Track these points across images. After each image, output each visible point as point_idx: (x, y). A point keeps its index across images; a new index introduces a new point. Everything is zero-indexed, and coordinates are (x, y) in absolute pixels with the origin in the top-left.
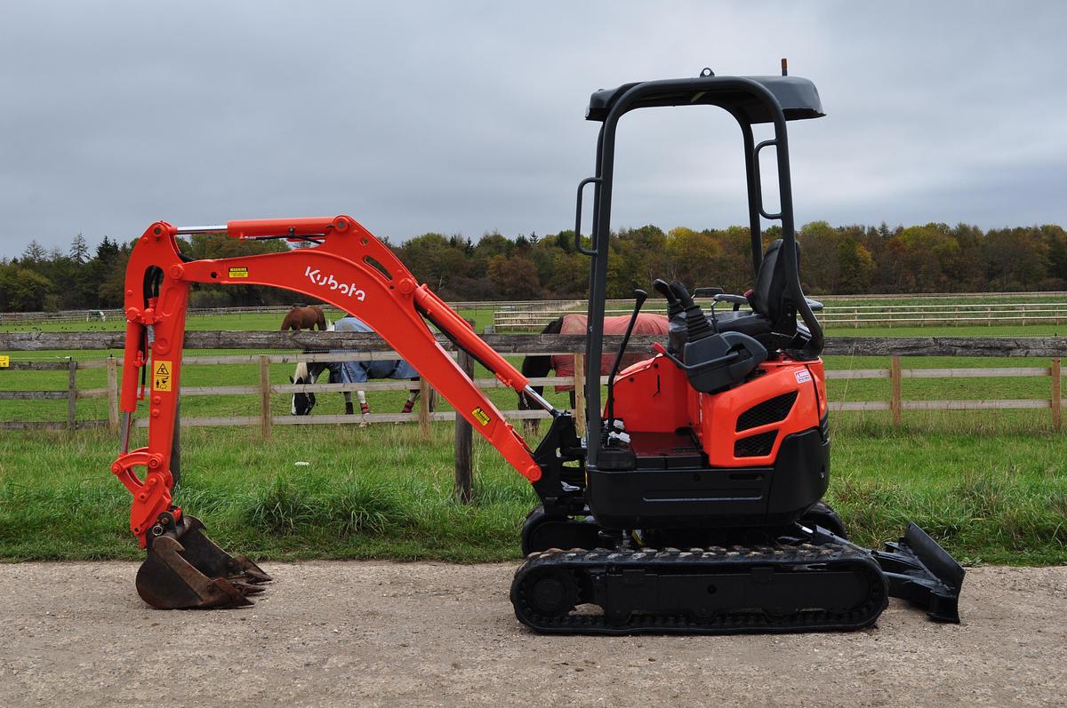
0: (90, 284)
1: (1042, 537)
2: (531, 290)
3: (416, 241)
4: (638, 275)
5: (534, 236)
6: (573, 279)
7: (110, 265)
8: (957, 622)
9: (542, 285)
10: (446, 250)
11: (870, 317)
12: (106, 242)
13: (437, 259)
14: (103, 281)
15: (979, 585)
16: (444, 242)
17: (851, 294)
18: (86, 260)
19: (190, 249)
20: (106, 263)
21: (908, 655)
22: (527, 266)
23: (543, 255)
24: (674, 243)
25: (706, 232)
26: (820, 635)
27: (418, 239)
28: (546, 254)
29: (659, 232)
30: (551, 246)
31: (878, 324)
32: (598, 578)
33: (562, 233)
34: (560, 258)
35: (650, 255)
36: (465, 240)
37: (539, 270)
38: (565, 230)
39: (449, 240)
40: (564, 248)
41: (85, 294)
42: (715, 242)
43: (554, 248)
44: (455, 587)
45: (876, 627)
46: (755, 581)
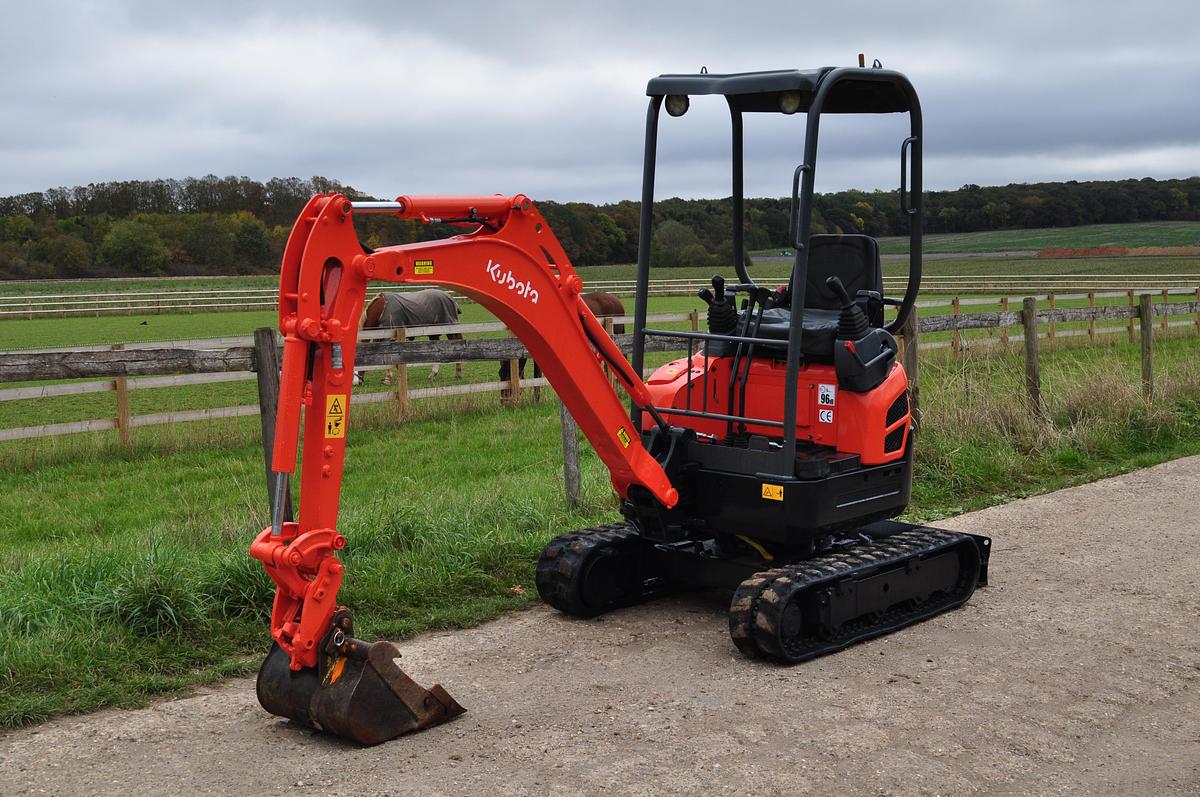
8: (986, 585)
46: (907, 573)
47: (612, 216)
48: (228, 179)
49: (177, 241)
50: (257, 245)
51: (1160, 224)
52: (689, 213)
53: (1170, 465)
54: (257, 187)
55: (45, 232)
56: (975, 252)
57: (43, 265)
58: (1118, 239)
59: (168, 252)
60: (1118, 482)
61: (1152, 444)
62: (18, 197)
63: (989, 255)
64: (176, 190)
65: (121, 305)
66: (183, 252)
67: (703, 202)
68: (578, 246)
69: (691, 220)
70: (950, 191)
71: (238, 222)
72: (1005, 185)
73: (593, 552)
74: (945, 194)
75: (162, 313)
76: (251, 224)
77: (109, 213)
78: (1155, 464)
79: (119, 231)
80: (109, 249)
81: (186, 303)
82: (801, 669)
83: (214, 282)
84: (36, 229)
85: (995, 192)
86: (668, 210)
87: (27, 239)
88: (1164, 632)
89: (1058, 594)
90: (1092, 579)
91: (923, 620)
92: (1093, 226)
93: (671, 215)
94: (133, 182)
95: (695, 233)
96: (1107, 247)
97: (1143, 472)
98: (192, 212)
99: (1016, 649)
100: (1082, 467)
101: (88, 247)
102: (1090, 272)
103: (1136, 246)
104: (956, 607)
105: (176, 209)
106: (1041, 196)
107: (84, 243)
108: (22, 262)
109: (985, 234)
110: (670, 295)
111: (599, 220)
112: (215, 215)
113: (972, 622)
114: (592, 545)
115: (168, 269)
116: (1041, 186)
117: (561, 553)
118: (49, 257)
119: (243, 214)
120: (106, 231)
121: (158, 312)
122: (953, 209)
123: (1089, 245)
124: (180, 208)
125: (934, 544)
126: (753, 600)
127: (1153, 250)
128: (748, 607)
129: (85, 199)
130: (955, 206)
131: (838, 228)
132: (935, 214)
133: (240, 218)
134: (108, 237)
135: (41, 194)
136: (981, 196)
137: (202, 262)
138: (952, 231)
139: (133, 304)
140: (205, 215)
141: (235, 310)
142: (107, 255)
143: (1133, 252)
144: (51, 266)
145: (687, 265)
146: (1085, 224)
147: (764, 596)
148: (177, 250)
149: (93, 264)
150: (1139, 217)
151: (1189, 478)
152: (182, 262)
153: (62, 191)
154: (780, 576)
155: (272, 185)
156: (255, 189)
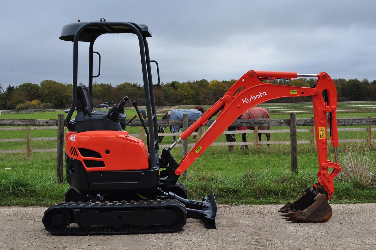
0: (4, 101)
1: (268, 193)
2: (161, 102)
3: (121, 85)
4: (199, 97)
5: (163, 83)
6: (177, 98)
7: (11, 94)
8: (215, 228)
9: (166, 100)
10: (132, 88)
11: (275, 111)
12: (10, 86)
13: (128, 91)
14: (9, 100)
15: (234, 213)
16: (131, 86)
17: (273, 103)
18: (3, 93)
19: (40, 88)
20: (10, 93)
21: (188, 242)
22: (160, 94)
23: (166, 89)
24: (212, 85)
25: (223, 82)
26: (160, 234)
27: (122, 84)
28: (167, 89)
29: (206, 81)
30: (169, 87)
31: (277, 113)
32: (76, 213)
33: (172, 82)
34: (172, 91)
35: (203, 90)
36: (138, 85)
37: (164, 95)
38: (173, 81)
39: (133, 85)
40: (173, 87)
41: (2, 105)
42: (226, 85)
43: (170, 87)
44: (37, 216)
45: (183, 231)
46: (135, 214)
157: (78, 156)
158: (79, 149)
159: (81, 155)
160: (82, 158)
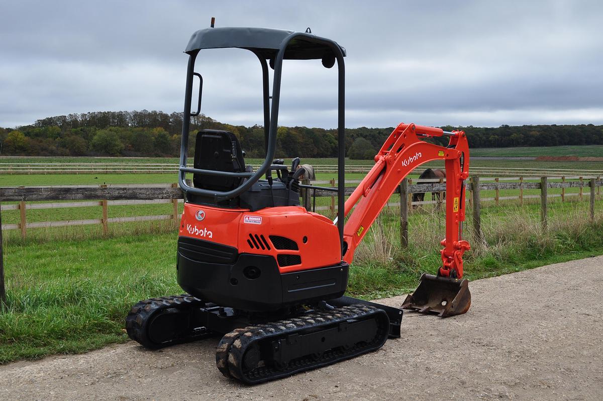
8: (400, 337)
46: (339, 331)
47: (333, 135)
48: (152, 112)
49: (127, 141)
50: (165, 143)
51: (595, 146)
52: (370, 134)
53: (544, 268)
54: (166, 116)
55: (66, 134)
56: (506, 157)
57: (64, 149)
58: (575, 153)
59: (123, 145)
60: (510, 277)
61: (539, 256)
62: (55, 118)
63: (513, 158)
64: (128, 116)
65: (89, 169)
66: (130, 145)
67: (377, 129)
68: (316, 148)
69: (371, 138)
70: (495, 127)
71: (157, 132)
72: (522, 125)
73: (157, 311)
74: (492, 129)
75: (109, 174)
76: (162, 133)
77: (96, 126)
78: (537, 267)
79: (100, 134)
80: (95, 143)
81: (120, 169)
82: (255, 389)
83: (142, 160)
84: (62, 133)
85: (517, 129)
86: (360, 133)
87: (57, 137)
88: (490, 371)
89: (439, 344)
90: (464, 336)
91: (349, 359)
92: (563, 146)
93: (361, 135)
94: (108, 112)
95: (372, 144)
96: (570, 156)
97: (527, 272)
98: (135, 127)
99: (394, 380)
100: (496, 268)
101: (86, 142)
102: (558, 168)
103: (584, 157)
104: (373, 351)
105: (128, 125)
106: (539, 131)
107: (83, 140)
108: (54, 148)
109: (511, 148)
110: (353, 172)
111: (327, 136)
112: (145, 129)
113: (378, 361)
114: (157, 307)
115: (122, 153)
116: (539, 126)
117: (139, 311)
118: (67, 146)
119: (159, 129)
120: (95, 135)
121: (107, 173)
122: (496, 136)
123: (561, 155)
124: (130, 125)
125: (358, 314)
126: (229, 346)
127: (591, 158)
128: (225, 350)
129: (86, 119)
130: (497, 135)
131: (441, 143)
132: (488, 138)
133: (157, 131)
134: (95, 137)
135: (65, 116)
136: (510, 130)
137: (138, 150)
138: (495, 147)
139: (95, 169)
140: (141, 128)
141: (144, 173)
142: (94, 146)
143: (582, 159)
144: (68, 151)
145: (367, 159)
146: (560, 145)
147: (234, 344)
148: (127, 145)
149: (87, 150)
150: (586, 143)
151: (550, 276)
152: (129, 150)
153: (75, 115)
154: (247, 332)
155: (173, 115)
156: (165, 117)
157: (269, 249)
158: (271, 237)
159: (276, 248)
160: (275, 252)
